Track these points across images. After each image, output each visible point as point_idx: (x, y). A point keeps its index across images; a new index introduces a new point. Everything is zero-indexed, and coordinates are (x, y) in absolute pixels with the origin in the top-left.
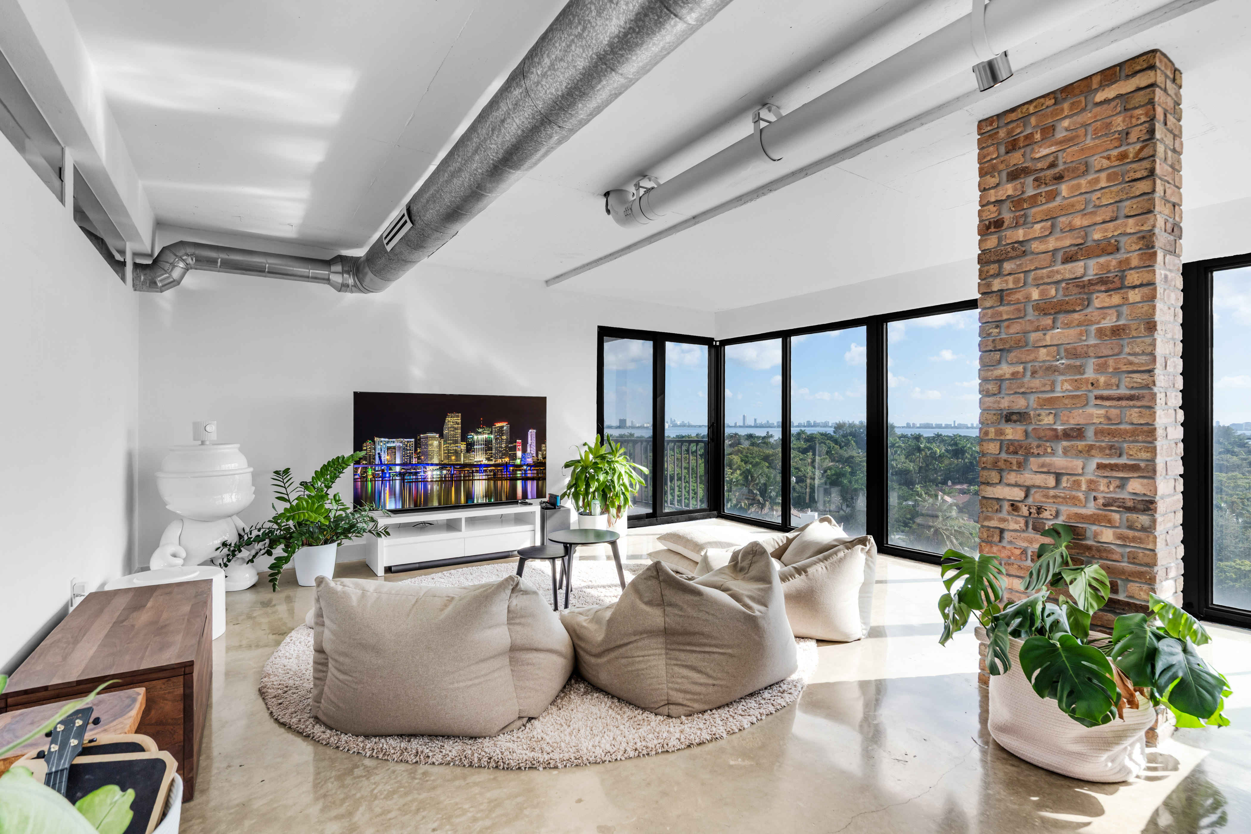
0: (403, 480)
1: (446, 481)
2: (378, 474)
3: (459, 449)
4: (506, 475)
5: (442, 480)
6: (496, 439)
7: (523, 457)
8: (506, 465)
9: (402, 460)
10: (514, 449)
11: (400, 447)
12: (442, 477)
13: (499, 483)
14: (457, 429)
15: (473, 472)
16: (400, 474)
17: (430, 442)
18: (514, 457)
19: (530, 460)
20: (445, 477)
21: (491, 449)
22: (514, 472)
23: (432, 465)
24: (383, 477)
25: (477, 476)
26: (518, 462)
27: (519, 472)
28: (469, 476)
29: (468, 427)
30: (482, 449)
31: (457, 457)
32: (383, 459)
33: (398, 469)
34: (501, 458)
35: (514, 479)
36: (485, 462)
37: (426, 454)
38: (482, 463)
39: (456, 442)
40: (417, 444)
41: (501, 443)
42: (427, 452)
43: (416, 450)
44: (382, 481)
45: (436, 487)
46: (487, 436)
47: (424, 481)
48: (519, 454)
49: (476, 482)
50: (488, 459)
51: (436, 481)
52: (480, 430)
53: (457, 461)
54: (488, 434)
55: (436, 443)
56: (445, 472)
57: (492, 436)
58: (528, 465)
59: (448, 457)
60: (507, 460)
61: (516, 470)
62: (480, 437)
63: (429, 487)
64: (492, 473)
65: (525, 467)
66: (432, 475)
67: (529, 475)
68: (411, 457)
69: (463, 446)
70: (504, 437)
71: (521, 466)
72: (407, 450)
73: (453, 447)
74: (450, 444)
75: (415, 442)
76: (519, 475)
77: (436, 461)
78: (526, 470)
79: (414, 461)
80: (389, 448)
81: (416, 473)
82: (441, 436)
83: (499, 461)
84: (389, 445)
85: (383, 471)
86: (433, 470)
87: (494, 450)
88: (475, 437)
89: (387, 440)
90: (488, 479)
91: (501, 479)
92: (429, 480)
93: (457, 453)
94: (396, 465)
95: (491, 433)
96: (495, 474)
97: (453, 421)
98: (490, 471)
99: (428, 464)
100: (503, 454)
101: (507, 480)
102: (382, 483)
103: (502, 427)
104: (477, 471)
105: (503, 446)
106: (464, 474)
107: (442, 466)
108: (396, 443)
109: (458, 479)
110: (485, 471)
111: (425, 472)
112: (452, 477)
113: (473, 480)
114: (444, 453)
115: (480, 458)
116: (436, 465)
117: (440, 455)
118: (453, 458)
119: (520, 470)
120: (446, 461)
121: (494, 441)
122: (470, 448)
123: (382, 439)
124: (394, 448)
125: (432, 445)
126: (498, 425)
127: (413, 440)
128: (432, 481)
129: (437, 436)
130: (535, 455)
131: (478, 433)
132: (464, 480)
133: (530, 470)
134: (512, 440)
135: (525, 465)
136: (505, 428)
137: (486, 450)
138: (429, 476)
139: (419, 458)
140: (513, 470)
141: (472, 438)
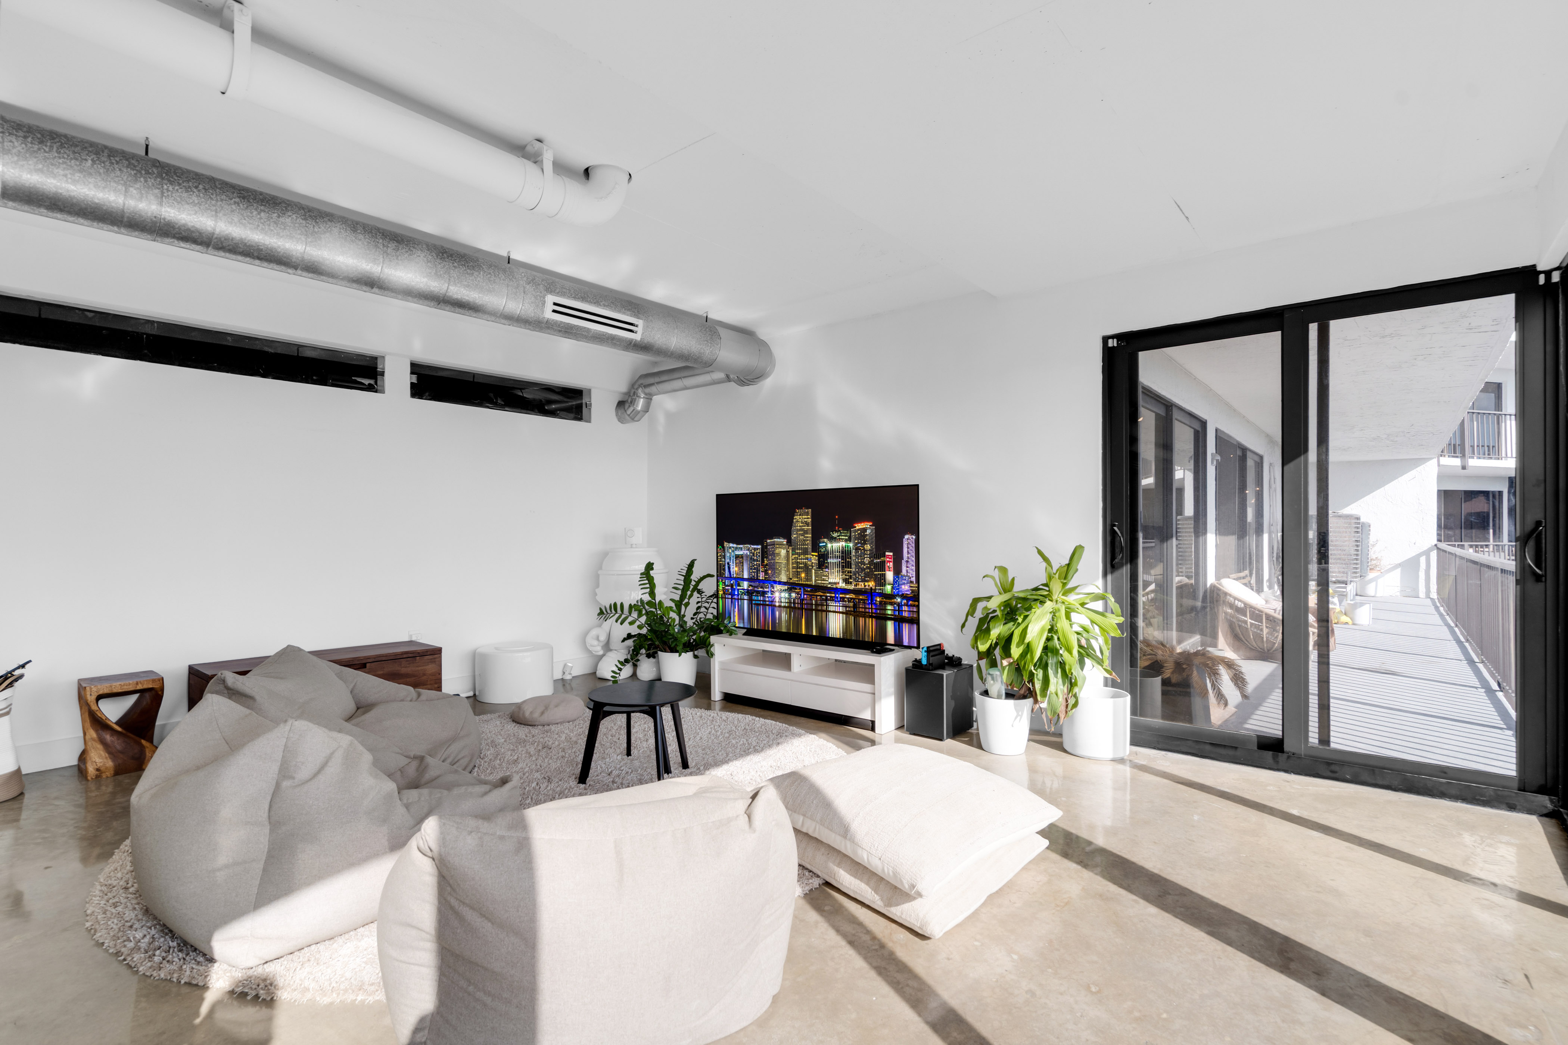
0: (750, 600)
1: (795, 608)
2: (728, 590)
3: (809, 563)
4: (870, 609)
5: (791, 607)
6: (857, 549)
7: (895, 582)
8: (870, 594)
9: (749, 573)
10: (882, 567)
11: (747, 556)
12: (790, 603)
13: (861, 620)
14: (806, 532)
15: (826, 600)
16: (749, 593)
17: (777, 551)
18: (881, 581)
19: (905, 588)
20: (794, 603)
21: (849, 565)
22: (883, 605)
23: (780, 583)
24: (732, 594)
25: (833, 606)
26: (888, 589)
27: (889, 607)
28: (822, 605)
29: (821, 531)
30: (838, 565)
31: (807, 575)
32: (731, 570)
33: (745, 585)
34: (864, 581)
35: (882, 618)
36: (842, 585)
37: (773, 567)
38: (839, 586)
39: (805, 552)
40: (765, 553)
41: (862, 556)
42: (774, 564)
43: (763, 561)
44: (732, 599)
45: (784, 616)
46: (842, 544)
47: (772, 605)
48: (890, 576)
49: (831, 615)
50: (846, 581)
51: (785, 607)
52: (835, 535)
53: (807, 580)
54: (846, 541)
55: (783, 552)
56: (793, 595)
57: (851, 545)
58: (903, 596)
59: (797, 574)
60: (872, 584)
61: (886, 603)
62: (835, 546)
63: (777, 613)
64: (851, 604)
65: (899, 600)
66: (780, 598)
67: (906, 614)
68: (758, 571)
69: (814, 559)
70: (868, 547)
71: (892, 596)
72: (754, 560)
73: (802, 559)
74: (799, 554)
75: (762, 549)
76: (889, 612)
77: (784, 578)
78: (900, 605)
79: (762, 576)
80: (737, 557)
81: (764, 593)
82: (789, 542)
83: (861, 586)
84: (737, 553)
85: (732, 586)
86: (781, 591)
87: (853, 566)
88: (829, 545)
89: (735, 545)
90: (846, 613)
91: (865, 615)
92: (777, 604)
93: (807, 569)
94: (744, 580)
95: (849, 540)
96: (855, 606)
97: (802, 520)
98: (850, 600)
99: (775, 582)
100: (867, 575)
101: (871, 617)
102: (732, 602)
103: (865, 530)
104: (832, 599)
105: (867, 560)
106: (816, 601)
107: (791, 586)
108: (743, 550)
109: (809, 607)
110: (843, 599)
111: (772, 592)
112: (802, 604)
113: (827, 611)
114: (793, 568)
115: (835, 578)
116: (785, 584)
117: (788, 570)
118: (803, 575)
119: (891, 604)
121: (853, 553)
122: (822, 564)
123: (731, 545)
124: (742, 556)
125: (779, 554)
126: (859, 526)
127: (760, 547)
128: (780, 606)
130: (914, 579)
131: (832, 539)
132: (816, 610)
133: (907, 605)
134: (879, 552)
135: (898, 595)
136: (868, 531)
137: (843, 567)
138: (777, 599)
139: (766, 572)
140: (881, 602)
141: (825, 546)
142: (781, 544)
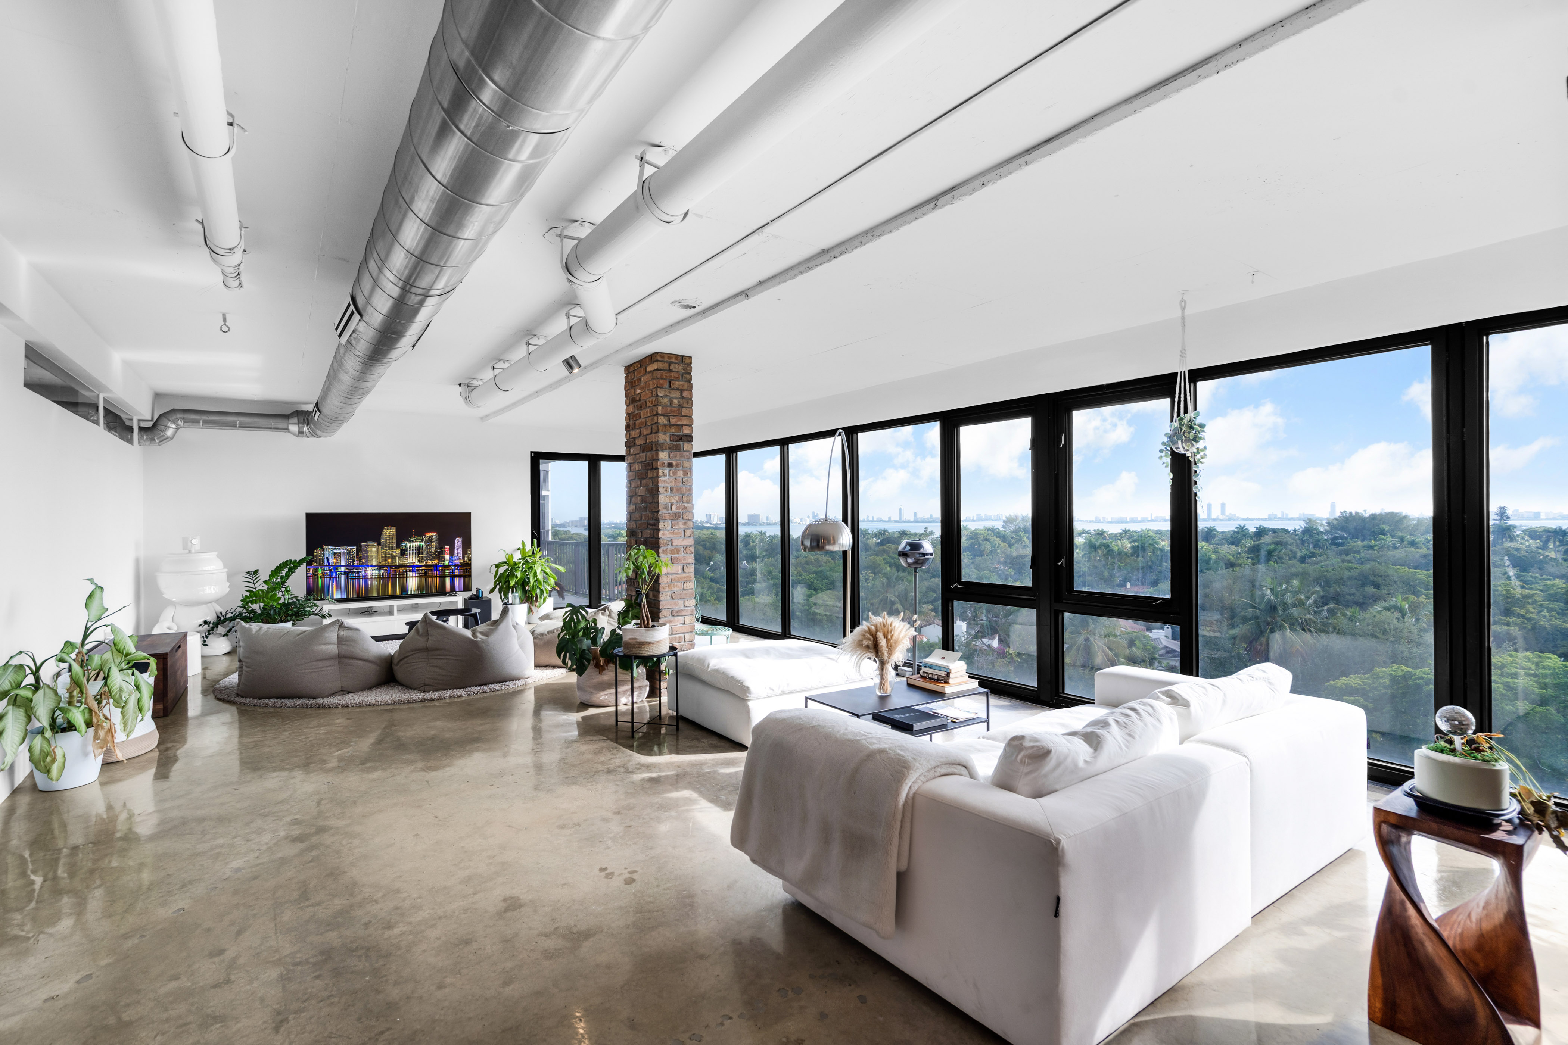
0: (347, 578)
4: (435, 573)
6: (427, 546)
8: (436, 566)
9: (346, 562)
10: (443, 553)
11: (344, 553)
13: (430, 579)
14: (392, 538)
18: (443, 559)
23: (372, 566)
24: (331, 575)
25: (410, 574)
26: (447, 563)
29: (401, 538)
30: (414, 554)
33: (343, 569)
36: (417, 563)
39: (392, 548)
40: (359, 551)
43: (358, 555)
47: (365, 578)
48: (447, 557)
50: (420, 561)
52: (413, 539)
55: (374, 549)
56: (382, 571)
57: (423, 544)
58: (455, 566)
59: (385, 560)
60: (436, 561)
62: (412, 544)
66: (372, 574)
67: (457, 574)
69: (398, 552)
70: (434, 544)
71: (449, 566)
77: (375, 563)
78: (453, 570)
80: (335, 554)
83: (430, 563)
84: (335, 551)
90: (420, 577)
91: (432, 576)
93: (392, 557)
95: (422, 541)
96: (426, 573)
97: (389, 533)
98: (422, 570)
99: (368, 566)
100: (433, 557)
103: (432, 536)
105: (433, 551)
107: (380, 567)
110: (418, 570)
113: (407, 577)
115: (412, 560)
116: (375, 566)
120: (383, 563)
121: (424, 547)
122: (404, 552)
125: (371, 551)
126: (428, 535)
129: (376, 544)
131: (410, 541)
134: (441, 545)
138: (369, 575)
139: (360, 561)
142: (373, 545)
